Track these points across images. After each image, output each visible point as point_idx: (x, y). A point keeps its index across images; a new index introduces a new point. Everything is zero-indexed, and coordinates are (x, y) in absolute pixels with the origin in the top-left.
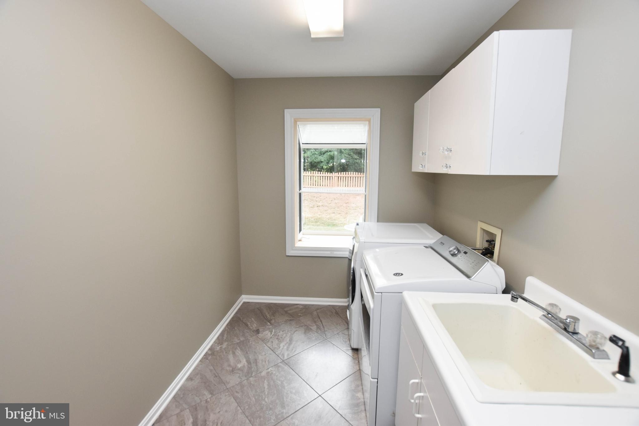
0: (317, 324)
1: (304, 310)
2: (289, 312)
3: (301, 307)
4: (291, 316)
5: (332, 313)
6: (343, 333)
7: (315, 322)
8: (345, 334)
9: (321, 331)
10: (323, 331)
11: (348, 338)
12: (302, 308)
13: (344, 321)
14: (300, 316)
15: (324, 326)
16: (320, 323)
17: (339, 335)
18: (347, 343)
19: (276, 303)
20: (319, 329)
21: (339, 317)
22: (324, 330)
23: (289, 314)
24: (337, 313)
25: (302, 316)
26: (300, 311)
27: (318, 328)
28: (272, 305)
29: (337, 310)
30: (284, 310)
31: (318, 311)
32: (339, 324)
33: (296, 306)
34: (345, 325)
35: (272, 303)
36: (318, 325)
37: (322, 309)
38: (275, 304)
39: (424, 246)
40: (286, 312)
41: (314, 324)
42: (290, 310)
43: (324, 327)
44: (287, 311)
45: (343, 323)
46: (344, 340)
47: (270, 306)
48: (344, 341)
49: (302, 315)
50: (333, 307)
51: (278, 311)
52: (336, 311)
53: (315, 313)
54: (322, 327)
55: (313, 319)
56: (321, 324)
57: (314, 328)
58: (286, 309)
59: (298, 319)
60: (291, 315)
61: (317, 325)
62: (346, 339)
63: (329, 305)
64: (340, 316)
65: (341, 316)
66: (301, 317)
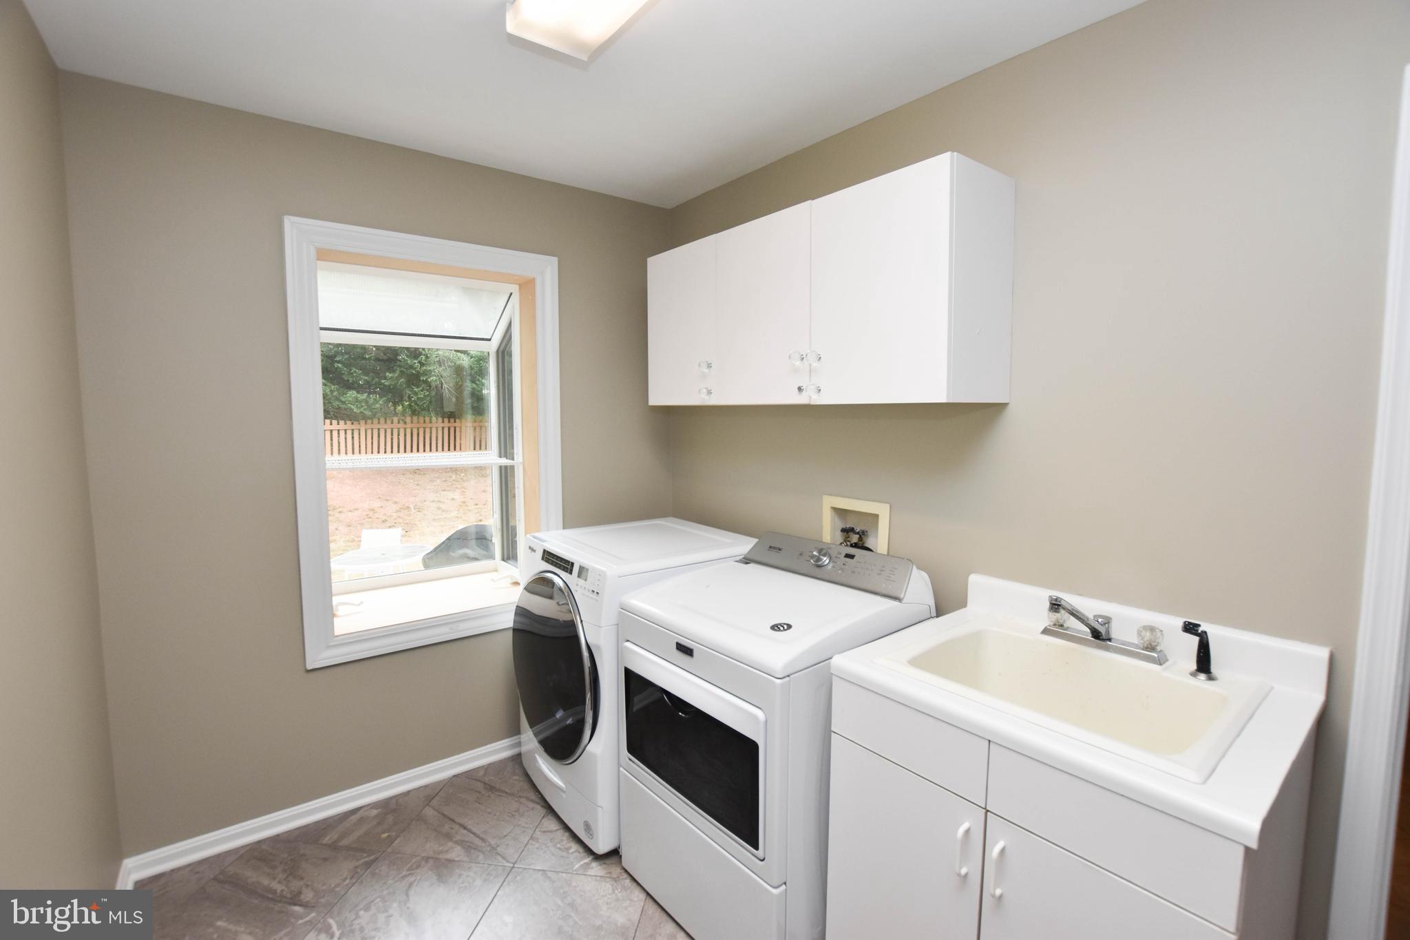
0: (458, 838)
1: (390, 818)
2: (344, 842)
3: (375, 812)
4: (362, 850)
5: (480, 793)
6: (544, 832)
7: (448, 837)
8: (551, 832)
9: (483, 853)
10: (489, 849)
11: (565, 838)
12: (376, 816)
13: (523, 800)
14: (391, 840)
15: (483, 836)
16: (465, 832)
17: (538, 842)
18: (571, 851)
19: (278, 835)
20: (472, 851)
21: (504, 795)
22: (490, 845)
23: (348, 848)
24: (491, 788)
25: (397, 837)
26: (379, 824)
27: (468, 848)
28: (264, 847)
29: (486, 779)
30: (325, 845)
31: (434, 802)
32: (516, 813)
33: (354, 818)
34: (533, 809)
35: (259, 842)
36: (463, 841)
37: (442, 793)
38: (275, 839)
39: (737, 561)
40: (334, 847)
41: (450, 844)
42: (344, 835)
43: (482, 839)
44: (335, 842)
45: (528, 807)
46: (558, 845)
47: (258, 854)
48: (560, 849)
49: (394, 834)
50: (468, 775)
51: (304, 855)
52: (485, 784)
53: (429, 812)
54: (478, 842)
55: (435, 830)
56: (470, 834)
57: (456, 853)
58: (327, 840)
59: (389, 850)
60: (357, 849)
61: (461, 843)
62: (562, 840)
63: (454, 776)
64: (506, 793)
65: (507, 790)
66: (396, 842)
